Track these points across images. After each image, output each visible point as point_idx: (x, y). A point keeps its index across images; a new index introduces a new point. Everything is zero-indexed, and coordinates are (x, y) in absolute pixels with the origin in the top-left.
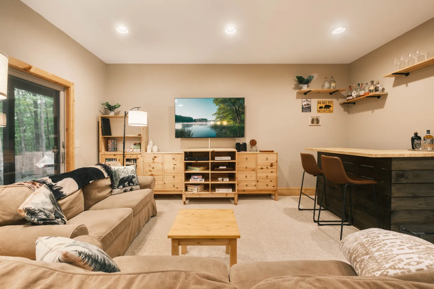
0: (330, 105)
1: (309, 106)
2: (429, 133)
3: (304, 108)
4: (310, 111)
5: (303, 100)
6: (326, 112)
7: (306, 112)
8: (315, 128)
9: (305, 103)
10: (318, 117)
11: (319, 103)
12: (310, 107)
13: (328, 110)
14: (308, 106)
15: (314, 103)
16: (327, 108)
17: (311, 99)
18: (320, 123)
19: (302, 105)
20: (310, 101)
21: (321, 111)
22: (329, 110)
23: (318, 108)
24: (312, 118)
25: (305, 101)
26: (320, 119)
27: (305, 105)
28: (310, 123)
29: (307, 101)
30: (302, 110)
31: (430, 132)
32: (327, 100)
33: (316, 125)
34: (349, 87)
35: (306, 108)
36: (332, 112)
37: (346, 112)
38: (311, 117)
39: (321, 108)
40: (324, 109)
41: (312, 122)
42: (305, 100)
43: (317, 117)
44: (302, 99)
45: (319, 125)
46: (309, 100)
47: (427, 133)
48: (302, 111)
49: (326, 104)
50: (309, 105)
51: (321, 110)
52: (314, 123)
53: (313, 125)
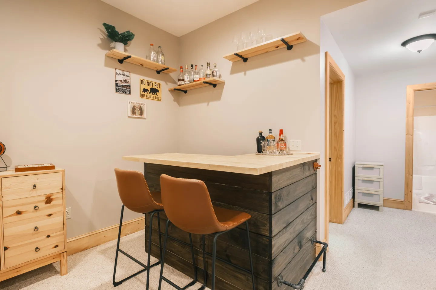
0: (156, 88)
1: (127, 84)
3: (118, 86)
4: (130, 93)
5: (118, 71)
6: (153, 98)
7: (123, 93)
8: (137, 122)
9: (121, 78)
10: (141, 105)
11: (142, 82)
12: (129, 86)
13: (155, 96)
14: (126, 84)
15: (135, 80)
16: (154, 93)
17: (130, 72)
18: (145, 115)
19: (116, 81)
20: (129, 77)
21: (145, 96)
22: (156, 95)
23: (142, 90)
24: (133, 105)
25: (119, 74)
26: (144, 108)
27: (121, 81)
28: (129, 113)
29: (124, 74)
30: (116, 88)
31: (272, 132)
32: (154, 81)
33: (138, 116)
34: (181, 68)
35: (122, 86)
36: (159, 99)
37: (176, 103)
38: (132, 103)
39: (145, 90)
40: (150, 93)
41: (133, 111)
42: (121, 72)
43: (140, 104)
44: (116, 69)
45: (142, 117)
46: (127, 73)
47: (269, 133)
48: (117, 91)
49: (151, 87)
50: (128, 82)
51: (146, 94)
52: (136, 114)
53: (134, 116)
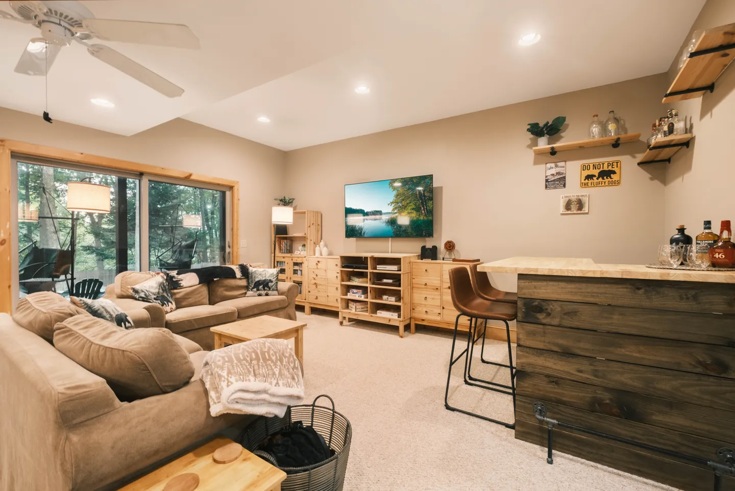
0: (613, 169)
1: (562, 176)
2: (710, 228)
3: (549, 182)
4: (564, 186)
5: (549, 165)
6: (603, 184)
7: (555, 188)
8: (576, 220)
9: (553, 171)
10: (580, 198)
11: (585, 167)
12: (564, 178)
13: (606, 180)
14: (559, 177)
15: (573, 170)
16: (605, 178)
17: (565, 161)
18: (586, 209)
19: (546, 177)
20: (563, 167)
21: (590, 185)
22: (609, 179)
23: (583, 178)
24: (567, 199)
25: (551, 168)
26: (585, 200)
27: (553, 175)
28: (562, 209)
29: (556, 166)
30: (546, 184)
31: (712, 226)
32: (605, 161)
33: (575, 212)
34: (653, 126)
35: (554, 180)
36: (618, 183)
37: (656, 182)
38: (566, 197)
39: (589, 177)
40: (597, 179)
41: (568, 206)
42: (553, 165)
43: (578, 196)
44: (546, 164)
45: (582, 212)
46: (562, 164)
47: (705, 228)
48: (546, 187)
49: (601, 169)
50: (562, 174)
51: (590, 181)
52: (572, 209)
53: (569, 212)
